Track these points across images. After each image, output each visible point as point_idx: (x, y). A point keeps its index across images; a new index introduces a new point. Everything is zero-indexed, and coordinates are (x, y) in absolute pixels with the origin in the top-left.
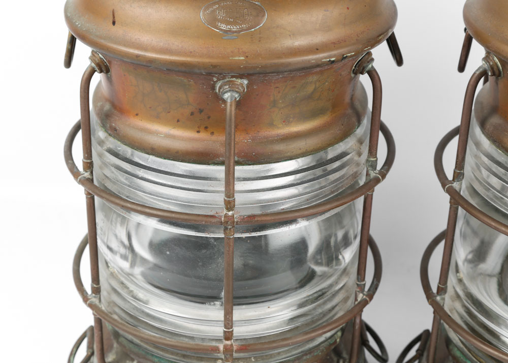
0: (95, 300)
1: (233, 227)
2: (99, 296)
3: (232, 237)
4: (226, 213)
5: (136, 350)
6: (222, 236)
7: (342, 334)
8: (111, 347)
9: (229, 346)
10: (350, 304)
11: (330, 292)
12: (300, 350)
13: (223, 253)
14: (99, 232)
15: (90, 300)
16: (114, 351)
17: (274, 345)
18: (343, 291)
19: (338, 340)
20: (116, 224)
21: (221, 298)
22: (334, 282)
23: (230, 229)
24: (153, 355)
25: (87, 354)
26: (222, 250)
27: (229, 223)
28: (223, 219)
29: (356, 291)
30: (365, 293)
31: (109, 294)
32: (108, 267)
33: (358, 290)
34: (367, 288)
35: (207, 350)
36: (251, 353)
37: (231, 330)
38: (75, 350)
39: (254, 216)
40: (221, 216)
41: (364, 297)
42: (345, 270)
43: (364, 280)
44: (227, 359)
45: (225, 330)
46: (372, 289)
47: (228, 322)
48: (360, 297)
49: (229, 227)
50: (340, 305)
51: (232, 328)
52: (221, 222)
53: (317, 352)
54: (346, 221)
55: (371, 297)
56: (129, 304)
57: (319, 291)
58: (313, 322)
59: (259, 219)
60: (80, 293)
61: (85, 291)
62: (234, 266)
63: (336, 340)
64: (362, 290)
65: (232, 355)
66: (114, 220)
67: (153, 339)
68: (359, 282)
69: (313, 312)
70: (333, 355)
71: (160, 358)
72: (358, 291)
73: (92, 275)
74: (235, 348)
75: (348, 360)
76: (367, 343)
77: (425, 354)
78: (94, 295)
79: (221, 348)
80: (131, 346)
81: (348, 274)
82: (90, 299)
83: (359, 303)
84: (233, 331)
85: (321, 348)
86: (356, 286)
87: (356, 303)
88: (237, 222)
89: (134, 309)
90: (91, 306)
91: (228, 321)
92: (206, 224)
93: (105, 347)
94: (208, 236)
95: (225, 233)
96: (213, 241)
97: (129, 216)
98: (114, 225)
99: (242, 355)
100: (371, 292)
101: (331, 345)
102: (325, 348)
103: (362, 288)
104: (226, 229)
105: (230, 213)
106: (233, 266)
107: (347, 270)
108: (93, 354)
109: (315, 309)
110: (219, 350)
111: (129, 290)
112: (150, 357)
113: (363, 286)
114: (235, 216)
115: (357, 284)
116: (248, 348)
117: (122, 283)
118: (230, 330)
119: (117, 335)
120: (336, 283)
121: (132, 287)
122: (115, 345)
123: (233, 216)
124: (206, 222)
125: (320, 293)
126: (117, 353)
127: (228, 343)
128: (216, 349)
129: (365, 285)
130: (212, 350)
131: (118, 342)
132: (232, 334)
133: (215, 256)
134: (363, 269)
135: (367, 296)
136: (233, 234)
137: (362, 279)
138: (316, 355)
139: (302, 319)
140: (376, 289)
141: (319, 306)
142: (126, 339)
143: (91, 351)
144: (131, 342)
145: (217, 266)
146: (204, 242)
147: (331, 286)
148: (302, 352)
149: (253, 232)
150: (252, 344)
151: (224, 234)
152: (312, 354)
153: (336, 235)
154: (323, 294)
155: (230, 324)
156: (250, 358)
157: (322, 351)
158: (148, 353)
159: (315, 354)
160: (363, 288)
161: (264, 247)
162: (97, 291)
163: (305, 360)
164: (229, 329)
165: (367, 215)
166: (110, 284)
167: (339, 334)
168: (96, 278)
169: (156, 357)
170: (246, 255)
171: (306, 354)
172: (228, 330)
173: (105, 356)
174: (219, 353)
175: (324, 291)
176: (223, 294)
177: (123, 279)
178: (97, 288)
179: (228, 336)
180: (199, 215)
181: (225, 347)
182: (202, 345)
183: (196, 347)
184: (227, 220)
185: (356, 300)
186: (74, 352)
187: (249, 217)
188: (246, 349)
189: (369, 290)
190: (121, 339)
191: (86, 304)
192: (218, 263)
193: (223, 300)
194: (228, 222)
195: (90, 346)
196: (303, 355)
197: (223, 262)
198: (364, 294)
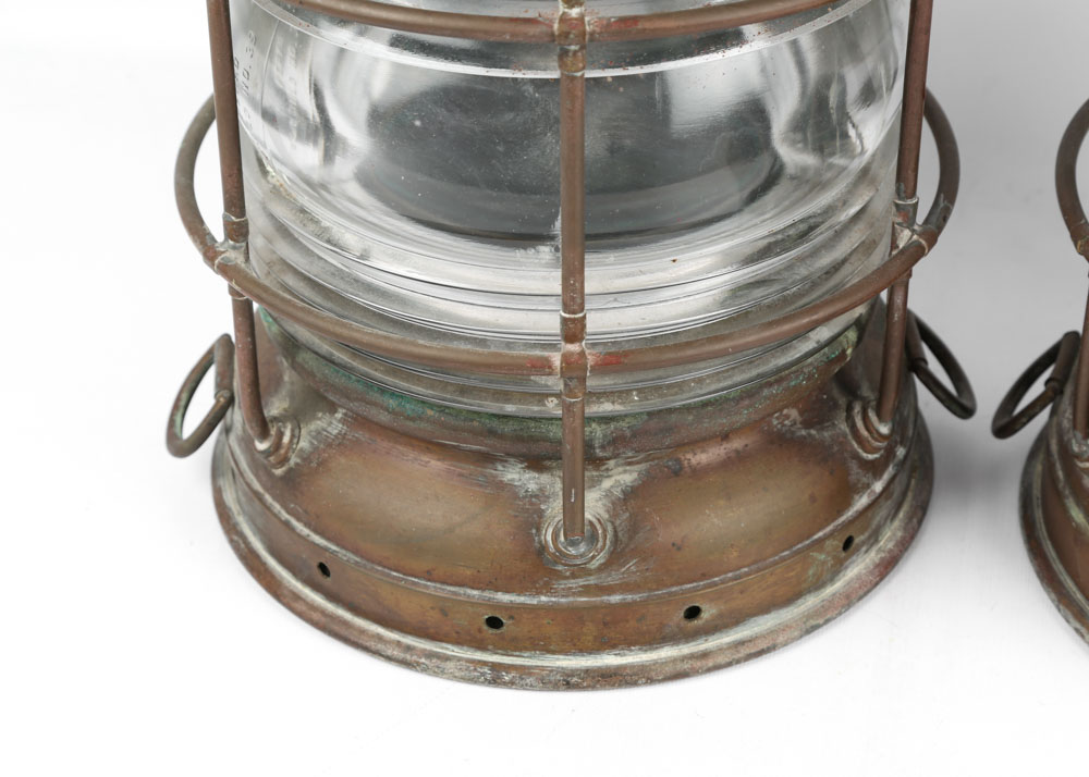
0: (235, 257)
1: (583, 47)
2: (244, 244)
3: (579, 74)
4: (564, 13)
5: (339, 379)
6: (554, 74)
7: (860, 339)
8: (277, 381)
9: (576, 357)
10: (879, 257)
11: (827, 225)
12: (754, 373)
13: (557, 121)
14: (240, 78)
15: (223, 256)
16: (284, 391)
17: (690, 352)
18: (861, 225)
19: (849, 351)
20: (282, 60)
21: (552, 238)
22: (838, 199)
23: (575, 52)
24: (383, 391)
25: (218, 401)
26: (556, 113)
27: (572, 36)
28: (556, 26)
29: (893, 224)
30: (916, 227)
31: (269, 241)
32: (265, 172)
33: (900, 220)
34: (921, 217)
35: (521, 367)
36: (630, 378)
37: (581, 315)
38: (185, 396)
39: (635, 19)
40: (552, 21)
41: (915, 237)
42: (865, 172)
43: (913, 194)
44: (571, 390)
45: (564, 315)
46: (934, 219)
47: (573, 297)
48: (905, 236)
49: (573, 48)
50: (853, 259)
51: (582, 310)
52: (553, 34)
53: (797, 377)
54: (868, 44)
55: (932, 239)
56: (321, 264)
57: (802, 221)
58: (786, 301)
59: (648, 25)
60: (195, 241)
61: (209, 234)
62: (586, 152)
63: (844, 351)
64: (909, 221)
65: (583, 380)
66: (277, 51)
67: (384, 343)
68: (900, 199)
69: (786, 275)
70: (836, 393)
71: (401, 396)
72: (898, 224)
73: (226, 192)
74: (591, 360)
75: (874, 403)
76: (923, 364)
77: (1068, 390)
78: (231, 242)
79: (556, 359)
80: (328, 371)
81: (873, 182)
82: (223, 252)
83: (902, 252)
84: (584, 317)
85: (806, 370)
86: (894, 209)
87: (894, 253)
88: (592, 34)
89: (333, 274)
90: (225, 270)
91: (573, 291)
92: (515, 40)
93: (263, 382)
94: (519, 75)
95: (562, 66)
96: (531, 90)
97: (318, 33)
98: (279, 65)
99: (607, 382)
100: (932, 227)
101: (831, 362)
102: (817, 368)
103: (908, 215)
104: (564, 53)
105: (575, 12)
106: (583, 153)
107: (871, 173)
108: (231, 401)
109: (790, 267)
110: (550, 367)
111: (321, 227)
112: (375, 396)
113: (911, 210)
114: (587, 19)
115: (897, 205)
116: (622, 360)
117: (303, 211)
118: (577, 316)
119: (291, 345)
120: (844, 202)
121: (327, 218)
122: (288, 376)
123: (581, 18)
124: (512, 35)
125: (803, 227)
126: (292, 396)
127: (574, 348)
128: (543, 366)
129: (915, 206)
130: (533, 366)
131: (294, 366)
132: (584, 326)
133: (535, 128)
134: (912, 165)
135: (920, 235)
136: (581, 65)
137: (909, 191)
138: (794, 386)
139: (759, 293)
140: (945, 219)
141: (801, 259)
142: (316, 353)
143: (226, 393)
144: (330, 360)
145: (543, 153)
146: (509, 93)
147: (829, 211)
148: (759, 376)
149: (633, 65)
150: (632, 352)
151: (560, 67)
152: (784, 384)
153: (842, 80)
154: (812, 228)
155: (579, 301)
156: (629, 392)
157: (810, 377)
158: (370, 387)
159: (793, 383)
160: (911, 214)
161: (659, 106)
162: (238, 230)
163: (766, 398)
164: (574, 313)
165: (920, 24)
166: (272, 216)
167: (852, 335)
168: (235, 199)
169: (393, 394)
170: (615, 124)
171: (770, 385)
172: (572, 316)
173: (263, 403)
174: (550, 374)
175: (812, 221)
176: (558, 224)
177: (305, 200)
178: (238, 223)
179: (573, 330)
180: (495, 19)
181: (566, 358)
182: (507, 355)
183: (492, 361)
184: (566, 28)
185: (894, 245)
186: (183, 403)
187: (623, 20)
188: (618, 363)
189: (927, 221)
190: (304, 357)
191: (212, 266)
192: (545, 147)
193: (559, 242)
194: (569, 33)
195: (224, 383)
196: (761, 387)
197: (557, 142)
198: (913, 231)
